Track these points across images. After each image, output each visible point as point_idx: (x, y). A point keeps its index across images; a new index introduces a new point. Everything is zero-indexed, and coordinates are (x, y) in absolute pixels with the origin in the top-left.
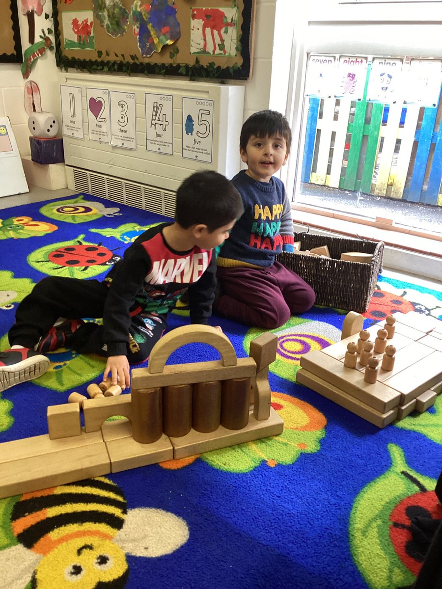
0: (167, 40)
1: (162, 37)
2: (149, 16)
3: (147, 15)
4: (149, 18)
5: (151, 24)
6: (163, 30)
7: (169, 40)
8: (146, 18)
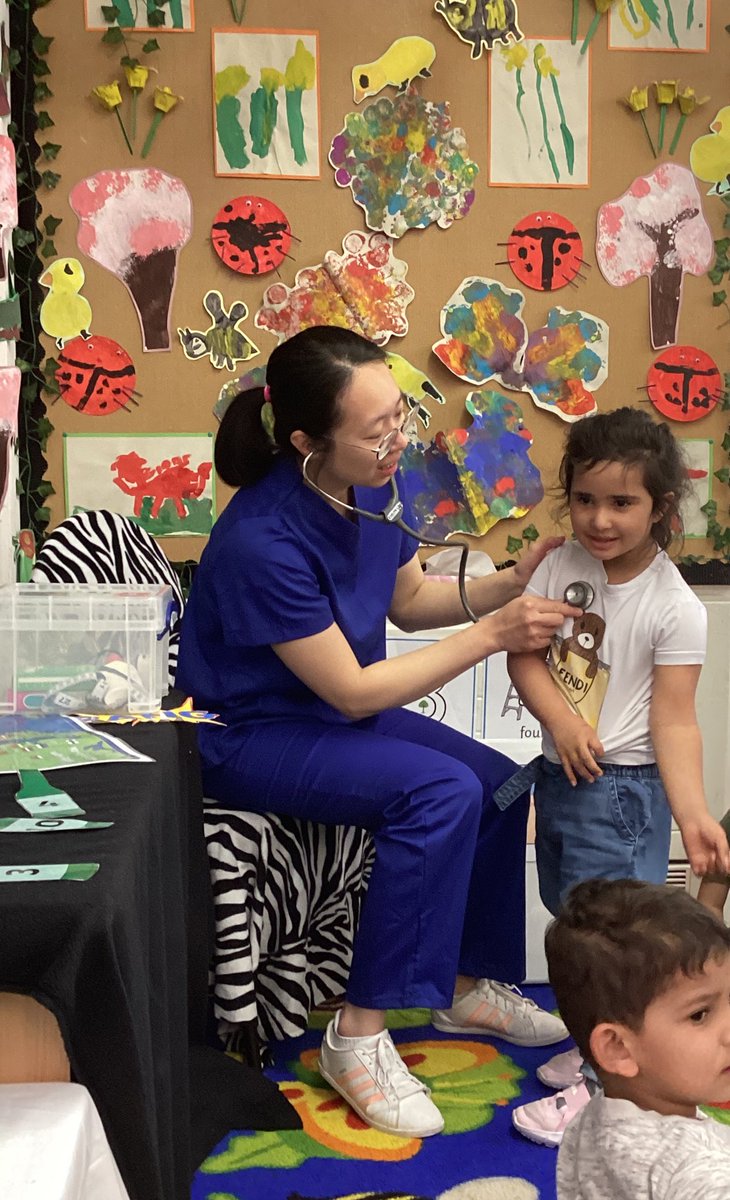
0: (511, 508)
1: (497, 502)
2: (466, 456)
3: (460, 453)
4: (466, 460)
5: (470, 474)
6: (498, 486)
7: (515, 508)
8: (459, 460)
